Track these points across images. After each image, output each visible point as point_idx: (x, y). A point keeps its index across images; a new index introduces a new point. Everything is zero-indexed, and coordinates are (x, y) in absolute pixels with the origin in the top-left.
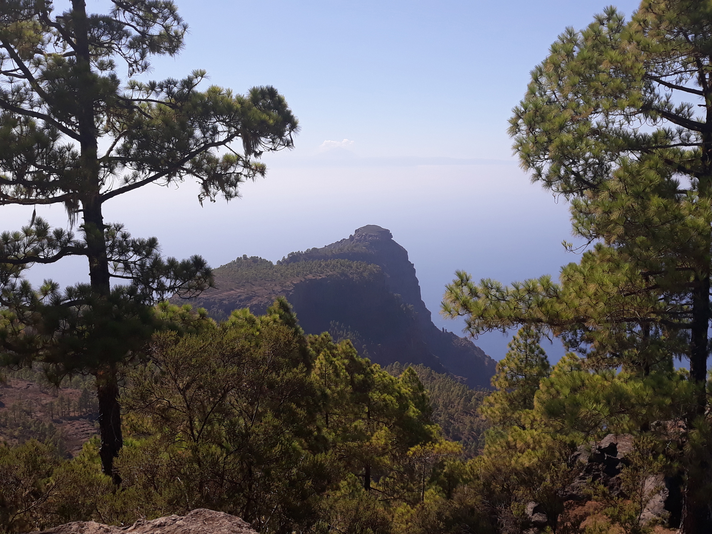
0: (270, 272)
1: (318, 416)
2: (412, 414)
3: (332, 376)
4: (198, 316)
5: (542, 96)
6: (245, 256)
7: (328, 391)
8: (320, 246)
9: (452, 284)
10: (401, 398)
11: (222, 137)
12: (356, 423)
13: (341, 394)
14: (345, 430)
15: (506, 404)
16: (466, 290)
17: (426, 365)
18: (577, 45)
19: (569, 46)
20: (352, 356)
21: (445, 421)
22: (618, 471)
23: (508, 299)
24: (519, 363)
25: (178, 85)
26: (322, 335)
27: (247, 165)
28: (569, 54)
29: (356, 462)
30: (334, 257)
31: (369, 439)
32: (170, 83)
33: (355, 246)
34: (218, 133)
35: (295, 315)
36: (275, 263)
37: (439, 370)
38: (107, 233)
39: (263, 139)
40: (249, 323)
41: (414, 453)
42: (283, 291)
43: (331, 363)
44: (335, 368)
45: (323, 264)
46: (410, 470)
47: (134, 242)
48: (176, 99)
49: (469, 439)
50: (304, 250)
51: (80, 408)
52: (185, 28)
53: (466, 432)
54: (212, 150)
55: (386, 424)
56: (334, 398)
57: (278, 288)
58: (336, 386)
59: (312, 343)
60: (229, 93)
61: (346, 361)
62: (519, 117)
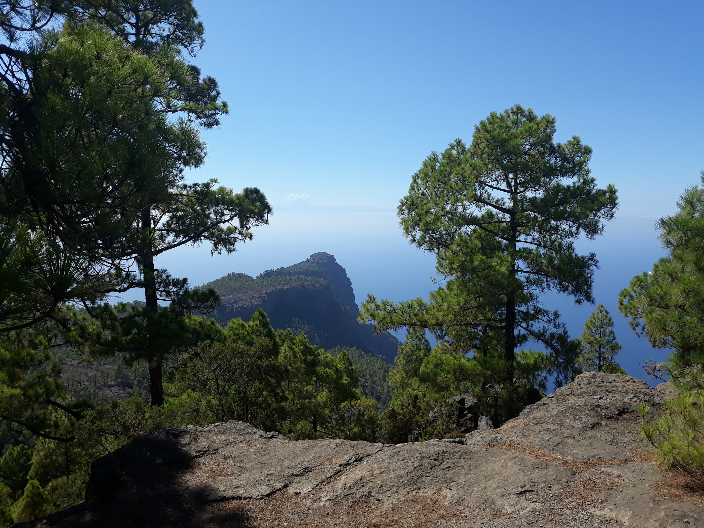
0: (251, 284)
1: (283, 383)
2: (344, 381)
3: (292, 358)
4: (210, 323)
5: (418, 191)
6: (233, 273)
7: (290, 368)
8: (286, 266)
9: (365, 302)
10: (337, 371)
11: (227, 218)
12: (307, 388)
13: (298, 369)
14: (300, 392)
15: (404, 375)
16: (373, 305)
17: (358, 348)
18: (439, 162)
19: (433, 163)
20: (306, 344)
21: (371, 386)
22: (465, 415)
23: (397, 311)
24: (412, 348)
25: (201, 186)
26: (286, 331)
27: (241, 233)
28: (433, 168)
29: (307, 413)
30: (296, 273)
31: (315, 397)
32: (195, 185)
33: (310, 266)
34: (225, 215)
35: (268, 320)
36: (254, 278)
37: (367, 351)
38: (157, 274)
39: (251, 219)
40: (240, 326)
41: (344, 406)
42: (260, 297)
43: (292, 349)
44: (294, 352)
45: (288, 278)
46: (342, 418)
47: (173, 280)
48: (199, 195)
49: (386, 398)
50: (275, 269)
51: (116, 379)
52: (205, 154)
53: (385, 394)
54: (221, 225)
55: (328, 388)
56: (293, 372)
57: (256, 295)
58: (295, 364)
59: (279, 336)
60: (231, 191)
61: (302, 348)
62: (403, 205)
